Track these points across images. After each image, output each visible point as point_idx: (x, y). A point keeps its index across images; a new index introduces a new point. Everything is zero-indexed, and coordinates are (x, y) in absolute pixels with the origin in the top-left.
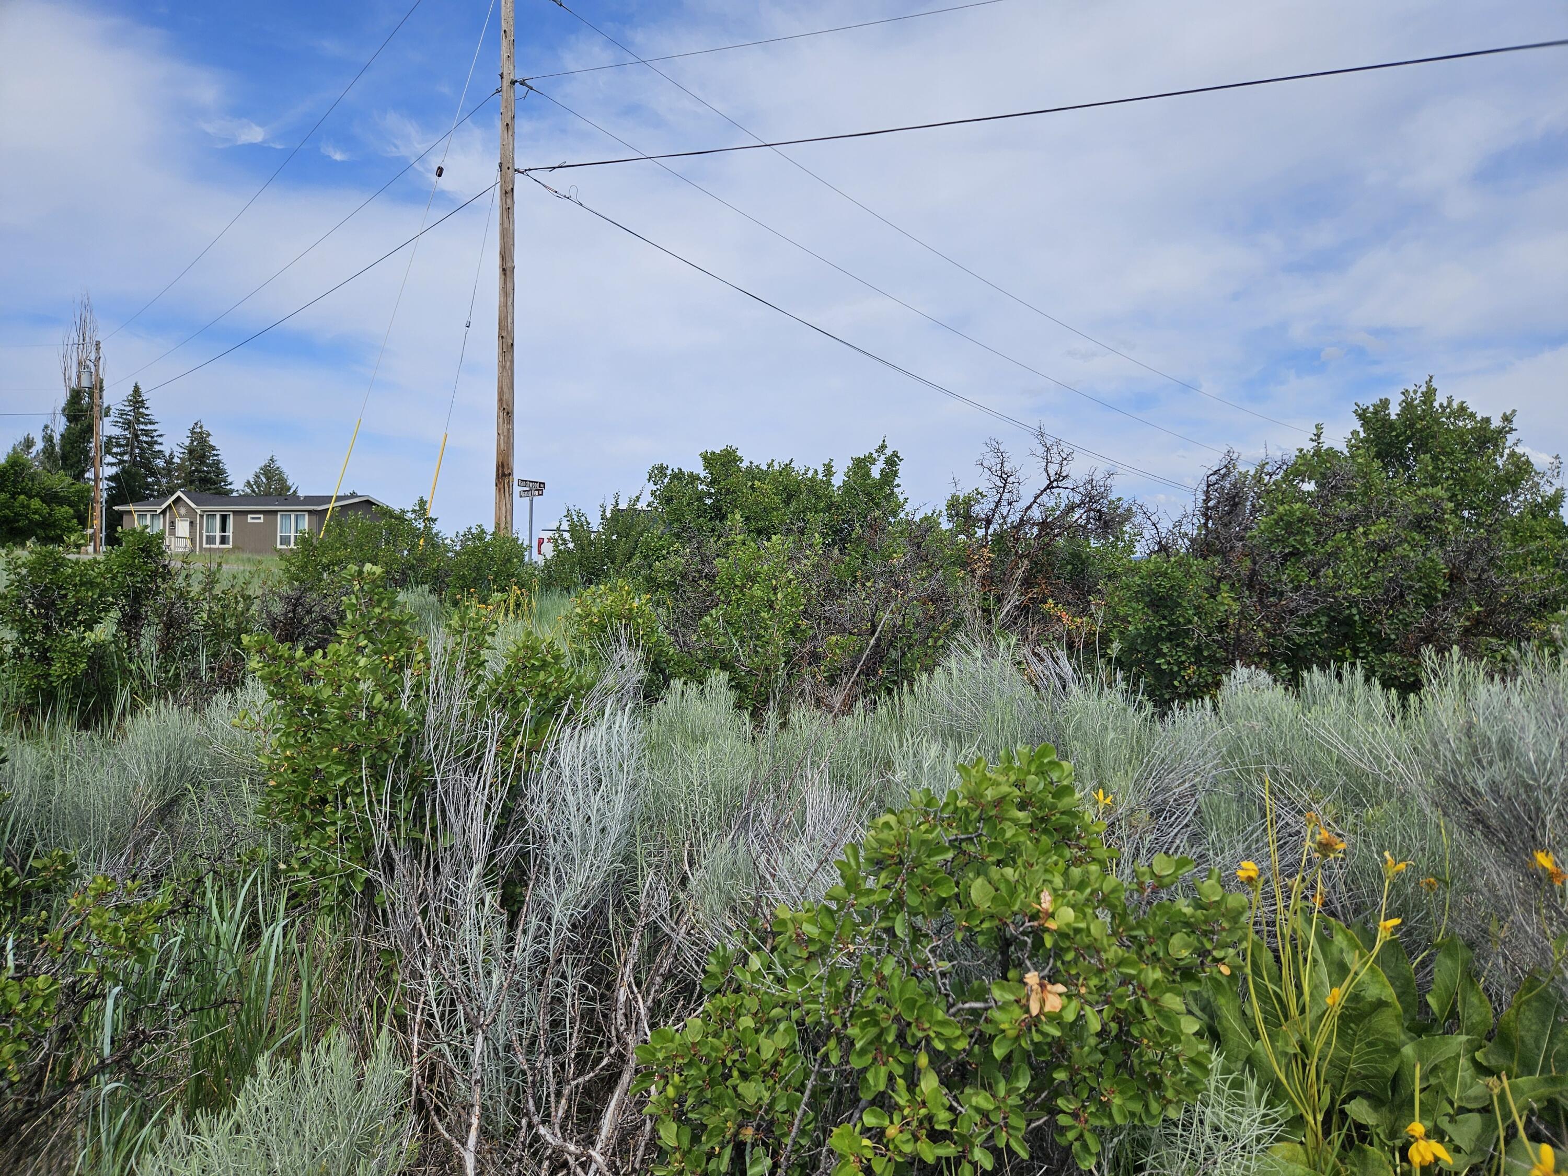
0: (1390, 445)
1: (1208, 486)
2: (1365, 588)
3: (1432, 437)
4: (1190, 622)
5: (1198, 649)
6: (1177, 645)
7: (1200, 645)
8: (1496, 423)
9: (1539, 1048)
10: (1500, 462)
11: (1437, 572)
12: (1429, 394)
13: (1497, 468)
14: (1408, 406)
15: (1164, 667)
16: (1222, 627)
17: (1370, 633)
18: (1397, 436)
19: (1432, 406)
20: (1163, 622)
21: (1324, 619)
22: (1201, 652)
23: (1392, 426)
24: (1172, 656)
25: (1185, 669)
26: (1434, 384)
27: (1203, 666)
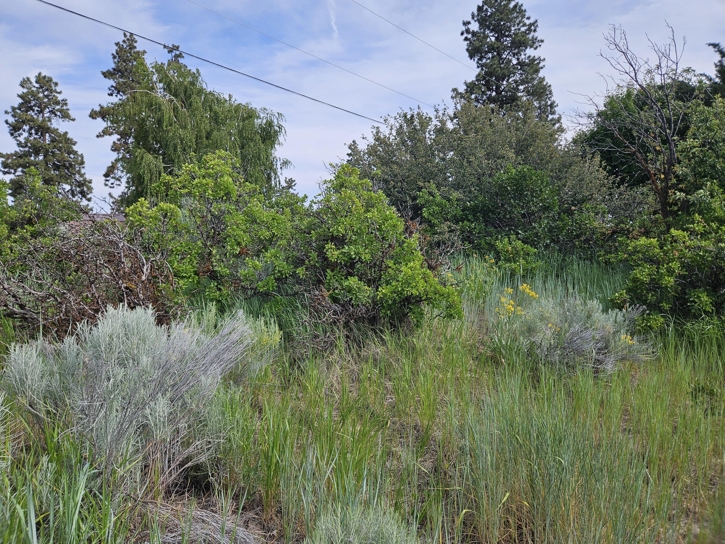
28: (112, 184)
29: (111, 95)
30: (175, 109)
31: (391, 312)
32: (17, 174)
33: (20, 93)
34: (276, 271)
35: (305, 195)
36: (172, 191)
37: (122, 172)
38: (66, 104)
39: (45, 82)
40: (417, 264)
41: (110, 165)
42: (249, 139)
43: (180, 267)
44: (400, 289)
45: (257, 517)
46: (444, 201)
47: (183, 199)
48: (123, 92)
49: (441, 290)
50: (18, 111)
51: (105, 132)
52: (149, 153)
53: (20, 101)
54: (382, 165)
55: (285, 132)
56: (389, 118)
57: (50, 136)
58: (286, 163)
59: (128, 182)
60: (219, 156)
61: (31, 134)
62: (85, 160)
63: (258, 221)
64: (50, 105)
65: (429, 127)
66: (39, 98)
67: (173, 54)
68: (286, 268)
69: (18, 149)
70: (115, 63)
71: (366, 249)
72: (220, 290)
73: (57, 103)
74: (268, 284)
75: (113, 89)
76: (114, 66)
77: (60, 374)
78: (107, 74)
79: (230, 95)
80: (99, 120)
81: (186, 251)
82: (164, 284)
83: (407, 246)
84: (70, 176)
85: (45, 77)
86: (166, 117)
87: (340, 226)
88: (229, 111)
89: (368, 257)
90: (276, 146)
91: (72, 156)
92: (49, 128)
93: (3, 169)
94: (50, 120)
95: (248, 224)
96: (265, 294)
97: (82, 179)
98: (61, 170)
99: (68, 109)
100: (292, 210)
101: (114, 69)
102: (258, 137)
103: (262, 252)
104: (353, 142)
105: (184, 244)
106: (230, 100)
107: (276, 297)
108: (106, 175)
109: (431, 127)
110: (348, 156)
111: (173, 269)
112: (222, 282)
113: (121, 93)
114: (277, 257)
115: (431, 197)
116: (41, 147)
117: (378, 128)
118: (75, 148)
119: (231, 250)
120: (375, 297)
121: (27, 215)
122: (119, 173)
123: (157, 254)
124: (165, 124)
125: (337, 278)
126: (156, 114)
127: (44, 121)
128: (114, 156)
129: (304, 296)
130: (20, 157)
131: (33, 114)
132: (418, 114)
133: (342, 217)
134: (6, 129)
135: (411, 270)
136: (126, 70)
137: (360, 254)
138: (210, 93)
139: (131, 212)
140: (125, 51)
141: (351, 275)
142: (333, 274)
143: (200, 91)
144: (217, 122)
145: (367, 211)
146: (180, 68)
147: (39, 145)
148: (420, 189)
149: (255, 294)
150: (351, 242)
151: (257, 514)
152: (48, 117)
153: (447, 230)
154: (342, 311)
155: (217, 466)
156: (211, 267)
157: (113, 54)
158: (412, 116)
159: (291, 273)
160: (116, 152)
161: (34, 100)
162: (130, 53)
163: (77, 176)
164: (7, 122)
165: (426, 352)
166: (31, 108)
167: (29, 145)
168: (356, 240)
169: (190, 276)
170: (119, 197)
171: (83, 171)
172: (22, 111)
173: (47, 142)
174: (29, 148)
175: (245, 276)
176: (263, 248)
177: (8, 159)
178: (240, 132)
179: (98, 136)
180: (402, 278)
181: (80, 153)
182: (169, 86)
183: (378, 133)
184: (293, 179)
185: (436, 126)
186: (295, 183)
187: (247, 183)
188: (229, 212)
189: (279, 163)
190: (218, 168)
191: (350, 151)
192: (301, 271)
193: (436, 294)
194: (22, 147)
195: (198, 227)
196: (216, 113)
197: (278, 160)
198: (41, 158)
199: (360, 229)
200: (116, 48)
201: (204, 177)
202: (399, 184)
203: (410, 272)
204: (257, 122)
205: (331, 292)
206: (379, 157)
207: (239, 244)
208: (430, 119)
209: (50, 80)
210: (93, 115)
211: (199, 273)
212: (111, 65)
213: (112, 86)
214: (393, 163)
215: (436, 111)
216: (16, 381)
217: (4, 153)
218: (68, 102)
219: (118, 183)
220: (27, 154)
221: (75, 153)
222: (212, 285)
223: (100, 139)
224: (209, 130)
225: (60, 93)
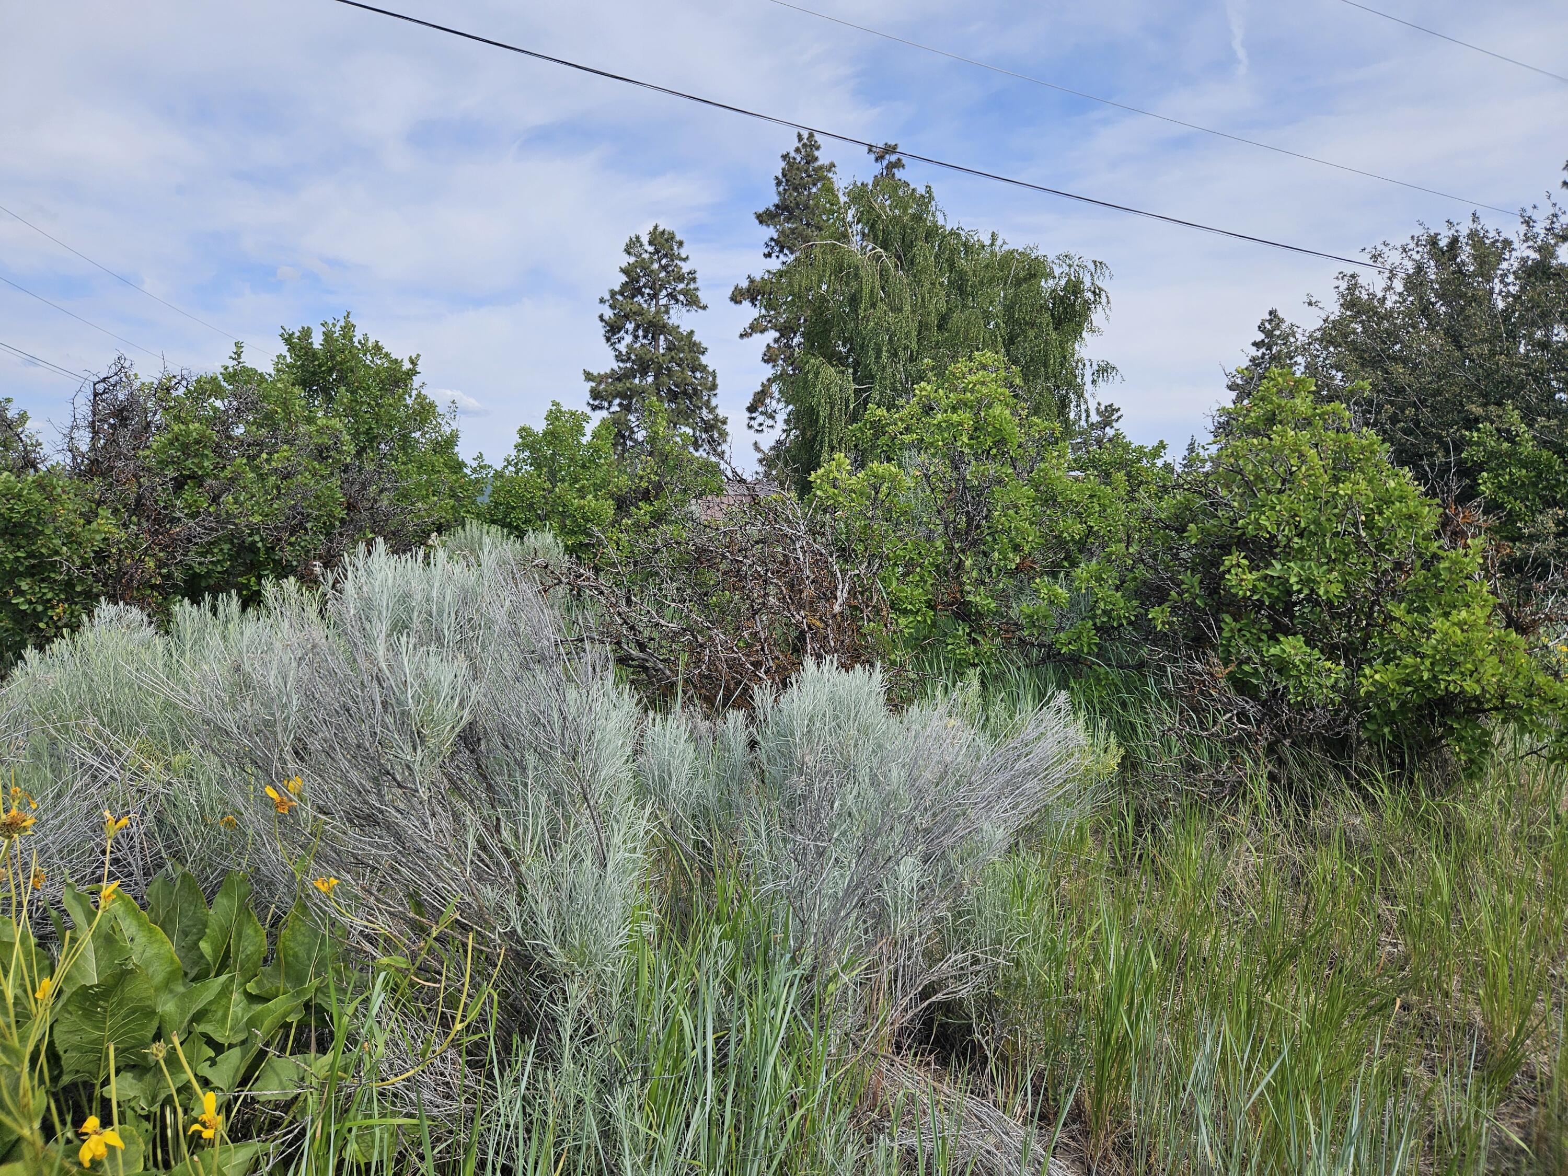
0: (314, 374)
1: (96, 395)
2: (267, 515)
3: (352, 371)
4: (57, 553)
5: (69, 584)
6: (43, 580)
7: (71, 579)
8: (407, 366)
9: (309, 959)
10: (409, 401)
11: (335, 501)
12: (348, 329)
13: (406, 406)
14: (328, 336)
15: (23, 607)
16: (101, 557)
17: (274, 560)
18: (320, 366)
19: (351, 340)
20: (19, 554)
21: (226, 547)
22: (74, 586)
23: (315, 355)
24: (34, 594)
25: (53, 607)
26: (352, 320)
27: (76, 604)
28: (761, 425)
29: (768, 255)
30: (884, 274)
31: (1391, 732)
32: (612, 410)
33: (624, 265)
34: (1099, 612)
35: (1161, 442)
36: (886, 438)
37: (779, 401)
38: (694, 280)
39: (663, 241)
40: (1480, 614)
41: (760, 388)
42: (1026, 324)
43: (901, 591)
44: (1426, 676)
45: (1073, 1144)
46: (1545, 454)
47: (906, 454)
48: (789, 248)
49: (1551, 688)
50: (620, 298)
51: (755, 328)
52: (830, 363)
53: (624, 278)
54: (1362, 365)
55: (1108, 302)
56: (1386, 249)
57: (666, 338)
58: (1104, 370)
59: (787, 422)
60: (981, 363)
61: (636, 337)
62: (718, 381)
63: (1060, 499)
64: (669, 283)
65: (1504, 265)
66: (652, 271)
67: (885, 163)
68: (1122, 605)
69: (615, 365)
70: (779, 193)
71: (1330, 571)
72: (975, 642)
73: (680, 279)
74: (1079, 638)
75: (773, 244)
76: (776, 200)
77: (718, 775)
78: (765, 218)
79: (993, 235)
80: (746, 304)
81: (912, 559)
82: (872, 624)
83: (1449, 568)
84: (694, 411)
85: (663, 232)
86: (866, 291)
87: (1264, 513)
88: (987, 266)
89: (1336, 589)
90: (1084, 334)
91: (698, 375)
92: (664, 326)
93: (592, 402)
94: (667, 312)
95: (1037, 507)
96: (1070, 660)
97: (711, 417)
98: (679, 400)
99: (696, 289)
100: (1128, 474)
101: (777, 206)
102: (1047, 317)
103: (1063, 567)
104: (1271, 313)
105: (909, 546)
106: (992, 245)
107: (1095, 667)
108: (752, 409)
109: (1511, 263)
110: (1254, 348)
111: (888, 594)
112: (980, 627)
113: (786, 251)
114: (1103, 579)
115: (1506, 445)
116: (652, 360)
117: (1353, 276)
118: (704, 360)
119: (1000, 560)
120: (1351, 690)
121: (644, 484)
122: (774, 403)
123: (861, 563)
124: (863, 306)
125: (1248, 635)
126: (847, 284)
127: (658, 312)
128: (768, 371)
129: (1166, 672)
130: (619, 379)
131: (642, 301)
132: (1473, 235)
133: (1269, 492)
134: (600, 330)
135: (1463, 631)
136: (797, 204)
137: (1314, 581)
138: (952, 233)
139: (819, 481)
140: (798, 169)
141: (1287, 632)
142: (1238, 626)
143: (932, 233)
144: (961, 290)
145: (1336, 480)
146: (895, 188)
147: (648, 357)
148: (1471, 423)
149: (1049, 657)
150: (1289, 554)
151: (1073, 1138)
152: (666, 306)
153: (1554, 529)
154: (1264, 715)
155: (991, 1014)
156: (958, 595)
157: (777, 178)
158: (1454, 241)
159: (1133, 618)
160: (771, 365)
161: (644, 276)
162: (806, 171)
163: (705, 411)
164: (601, 318)
165: (1493, 842)
166: (639, 291)
167: (633, 357)
168: (1301, 549)
169: (918, 610)
170: (772, 449)
171: (714, 402)
172: (625, 297)
173: (662, 351)
174: (633, 362)
175: (1030, 616)
176: (1065, 559)
177: (600, 383)
178: (1009, 309)
179: (742, 336)
180: (1435, 648)
181: (711, 370)
182: (872, 228)
183: (1352, 288)
184: (1116, 406)
185: (1524, 260)
186: (1119, 414)
187: (1035, 419)
188: (1000, 482)
189: (1088, 373)
190: (985, 390)
191: (1260, 336)
192: (1159, 615)
193: (1531, 696)
194: (622, 361)
195: (939, 512)
196: (962, 275)
197: (1088, 364)
198: (650, 379)
199: (1316, 522)
200: (783, 164)
201: (954, 409)
202: (1408, 412)
203: (1459, 636)
204: (1047, 285)
205: (1232, 668)
206: (1354, 347)
207: (1017, 548)
208: (1507, 243)
209: (672, 237)
210: (736, 298)
211: (936, 605)
212: (771, 199)
213: (772, 239)
214: (1394, 359)
215: (1528, 222)
216: (654, 780)
217: (595, 374)
218: (697, 275)
219: (771, 422)
220: (628, 375)
221: (704, 368)
222: (961, 633)
223: (746, 340)
224: (944, 310)
225: (685, 260)
